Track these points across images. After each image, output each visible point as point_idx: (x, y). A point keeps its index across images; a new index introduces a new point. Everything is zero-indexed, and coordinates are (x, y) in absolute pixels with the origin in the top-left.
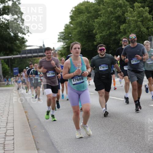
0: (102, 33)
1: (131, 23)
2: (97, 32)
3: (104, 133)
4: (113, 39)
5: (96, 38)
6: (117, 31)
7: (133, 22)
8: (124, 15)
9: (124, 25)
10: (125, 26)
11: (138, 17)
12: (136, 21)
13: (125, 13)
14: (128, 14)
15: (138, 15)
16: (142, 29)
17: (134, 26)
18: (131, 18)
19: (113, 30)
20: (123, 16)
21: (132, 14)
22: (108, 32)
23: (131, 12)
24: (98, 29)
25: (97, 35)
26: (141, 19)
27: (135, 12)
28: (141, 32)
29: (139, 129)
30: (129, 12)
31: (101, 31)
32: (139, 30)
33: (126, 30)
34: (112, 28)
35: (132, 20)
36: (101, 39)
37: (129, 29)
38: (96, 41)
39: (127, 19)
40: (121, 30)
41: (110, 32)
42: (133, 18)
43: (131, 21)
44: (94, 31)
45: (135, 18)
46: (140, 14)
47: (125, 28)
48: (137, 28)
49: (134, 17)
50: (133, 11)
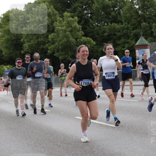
0: (29, 42)
1: (60, 33)
2: (25, 41)
3: (28, 145)
4: (41, 48)
5: (24, 47)
6: (46, 40)
7: (61, 31)
8: (53, 24)
9: (53, 34)
10: (53, 36)
11: (67, 26)
12: (65, 31)
13: (54, 23)
14: (57, 23)
15: (67, 25)
16: (70, 40)
17: (63, 35)
18: (60, 28)
19: (42, 40)
20: (51, 26)
21: (61, 23)
22: (36, 41)
23: (60, 22)
24: (26, 37)
25: (24, 43)
26: (69, 29)
27: (65, 22)
28: (70, 42)
29: (64, 141)
30: (58, 21)
31: (29, 40)
32: (67, 40)
33: (55, 40)
34: (40, 37)
35: (61, 29)
36: (29, 48)
37: (57, 39)
38: (23, 50)
39: (56, 28)
40: (49, 40)
41: (38, 41)
42: (62, 28)
43: (59, 31)
44: (22, 40)
45: (64, 28)
46: (69, 24)
47: (53, 37)
48: (65, 38)
49: (63, 26)
50: (62, 21)
